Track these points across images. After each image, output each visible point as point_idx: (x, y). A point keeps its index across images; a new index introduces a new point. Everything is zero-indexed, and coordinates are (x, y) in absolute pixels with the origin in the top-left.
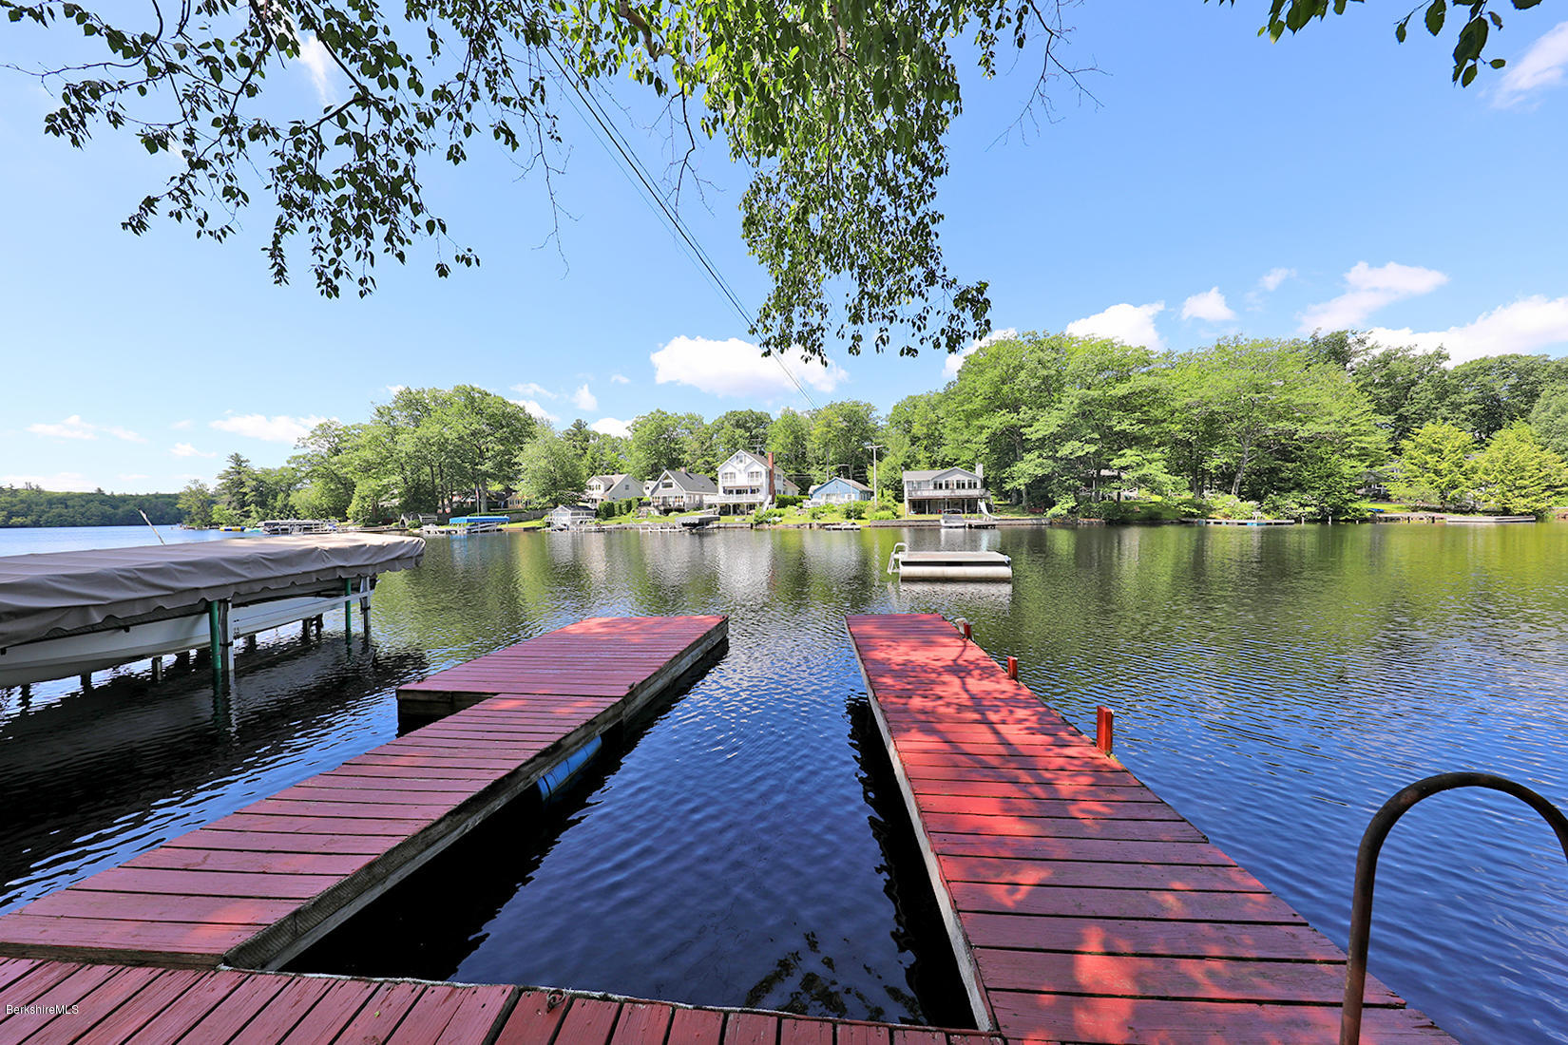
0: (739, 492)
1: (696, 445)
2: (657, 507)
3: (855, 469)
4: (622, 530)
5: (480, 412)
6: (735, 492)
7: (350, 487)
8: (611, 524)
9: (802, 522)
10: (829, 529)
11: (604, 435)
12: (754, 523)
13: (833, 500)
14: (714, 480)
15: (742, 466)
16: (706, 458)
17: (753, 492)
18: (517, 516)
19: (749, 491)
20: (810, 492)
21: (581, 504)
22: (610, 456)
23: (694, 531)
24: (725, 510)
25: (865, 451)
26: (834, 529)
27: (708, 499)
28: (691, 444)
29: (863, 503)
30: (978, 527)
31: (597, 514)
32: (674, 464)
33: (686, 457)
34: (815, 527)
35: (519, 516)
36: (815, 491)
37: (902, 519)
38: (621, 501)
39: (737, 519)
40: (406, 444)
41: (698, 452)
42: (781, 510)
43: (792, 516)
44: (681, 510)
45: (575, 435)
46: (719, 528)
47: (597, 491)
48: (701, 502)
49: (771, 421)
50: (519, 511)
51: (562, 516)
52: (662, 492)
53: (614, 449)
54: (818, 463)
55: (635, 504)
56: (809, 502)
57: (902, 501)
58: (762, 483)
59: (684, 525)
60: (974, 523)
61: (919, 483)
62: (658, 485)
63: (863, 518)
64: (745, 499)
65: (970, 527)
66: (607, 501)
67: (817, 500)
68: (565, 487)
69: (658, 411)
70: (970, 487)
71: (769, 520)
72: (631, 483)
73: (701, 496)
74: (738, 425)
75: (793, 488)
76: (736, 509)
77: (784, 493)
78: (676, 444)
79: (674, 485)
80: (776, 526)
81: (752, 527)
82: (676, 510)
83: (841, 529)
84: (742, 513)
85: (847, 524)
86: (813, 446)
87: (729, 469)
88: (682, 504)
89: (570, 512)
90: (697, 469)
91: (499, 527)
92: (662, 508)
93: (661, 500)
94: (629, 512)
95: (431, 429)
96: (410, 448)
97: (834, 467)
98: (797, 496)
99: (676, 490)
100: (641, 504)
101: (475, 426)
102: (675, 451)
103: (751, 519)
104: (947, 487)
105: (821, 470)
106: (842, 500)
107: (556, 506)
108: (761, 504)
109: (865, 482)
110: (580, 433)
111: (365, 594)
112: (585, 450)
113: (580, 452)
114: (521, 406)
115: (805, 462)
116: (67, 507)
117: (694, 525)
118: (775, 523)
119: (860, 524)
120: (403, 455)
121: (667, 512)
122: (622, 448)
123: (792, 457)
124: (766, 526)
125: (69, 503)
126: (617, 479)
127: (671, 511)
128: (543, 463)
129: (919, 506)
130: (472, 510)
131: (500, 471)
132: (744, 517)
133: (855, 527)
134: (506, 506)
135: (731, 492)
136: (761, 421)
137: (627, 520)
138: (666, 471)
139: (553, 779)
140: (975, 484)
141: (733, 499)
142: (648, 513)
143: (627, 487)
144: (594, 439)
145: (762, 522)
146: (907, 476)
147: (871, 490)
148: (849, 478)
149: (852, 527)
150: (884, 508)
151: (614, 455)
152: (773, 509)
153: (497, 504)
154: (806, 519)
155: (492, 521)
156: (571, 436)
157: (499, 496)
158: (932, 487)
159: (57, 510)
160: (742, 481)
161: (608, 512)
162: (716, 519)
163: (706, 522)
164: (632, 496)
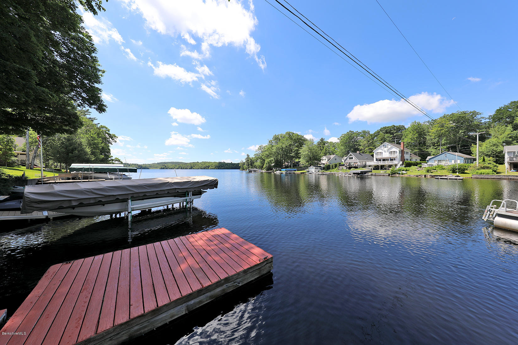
0: (384, 160)
1: (365, 142)
2: (346, 166)
3: (461, 147)
4: (331, 174)
5: (292, 139)
6: (382, 160)
7: (264, 160)
8: (328, 172)
9: (419, 174)
10: (438, 179)
11: (330, 142)
12: (390, 173)
13: (443, 163)
14: (373, 156)
15: (386, 149)
16: (370, 147)
17: (392, 160)
18: (300, 169)
19: (389, 160)
20: (427, 159)
21: (319, 165)
22: (332, 149)
23: (359, 176)
24: (376, 168)
25: (469, 137)
26: (441, 179)
27: (368, 163)
28: (363, 142)
29: (467, 165)
31: (324, 168)
32: (355, 150)
33: (361, 147)
34: (429, 177)
36: (430, 159)
37: (502, 174)
38: (333, 164)
39: (382, 172)
40: (274, 149)
41: (367, 145)
42: (407, 168)
43: (413, 171)
44: (356, 167)
45: (321, 143)
46: (372, 175)
47: (325, 161)
48: (366, 164)
49: (405, 129)
50: (301, 167)
51: (312, 169)
52: (349, 161)
53: (334, 146)
54: (434, 145)
55: (338, 165)
56: (426, 164)
57: (502, 163)
58: (397, 157)
59: (354, 174)
62: (347, 158)
63: (466, 173)
64: (387, 163)
66: (328, 164)
67: (432, 162)
68: (314, 160)
69: (350, 131)
71: (399, 172)
72: (337, 158)
73: (366, 162)
74: (387, 132)
75: (416, 158)
76: (382, 167)
77: (410, 160)
78: (357, 143)
79: (354, 157)
80: (403, 175)
81: (389, 175)
82: (354, 168)
83: (447, 179)
84: (385, 169)
85: (453, 176)
86: (430, 137)
87: (380, 151)
88: (357, 165)
89: (315, 168)
90: (366, 152)
91: (294, 172)
92: (348, 167)
93: (348, 164)
94: (335, 168)
95: (280, 145)
96: (275, 150)
97: (445, 147)
98: (418, 161)
99: (354, 159)
100: (340, 165)
101: (290, 143)
102: (357, 145)
103: (389, 172)
105: (435, 149)
106: (449, 163)
107: (311, 166)
108: (396, 165)
109: (470, 153)
110: (322, 142)
111: (190, 197)
112: (323, 147)
113: (322, 148)
114: (303, 135)
115: (425, 145)
117: (358, 174)
118: (403, 174)
119: (462, 176)
120: (273, 152)
121: (350, 168)
122: (336, 146)
123: (417, 143)
124: (397, 175)
126: (332, 156)
127: (352, 168)
128: (307, 152)
131: (296, 156)
132: (385, 171)
133: (459, 178)
134: (298, 166)
135: (380, 160)
136: (400, 129)
137: (334, 171)
138: (350, 153)
141: (381, 163)
142: (342, 169)
143: (336, 159)
144: (327, 144)
145: (395, 173)
146: (507, 149)
147: (474, 157)
148: (456, 152)
149: (456, 178)
150: (485, 168)
151: (333, 148)
152: (403, 167)
154: (423, 172)
155: (292, 170)
156: (319, 144)
157: (296, 163)
160: (386, 155)
161: (328, 168)
162: (371, 171)
163: (365, 172)
164: (337, 162)
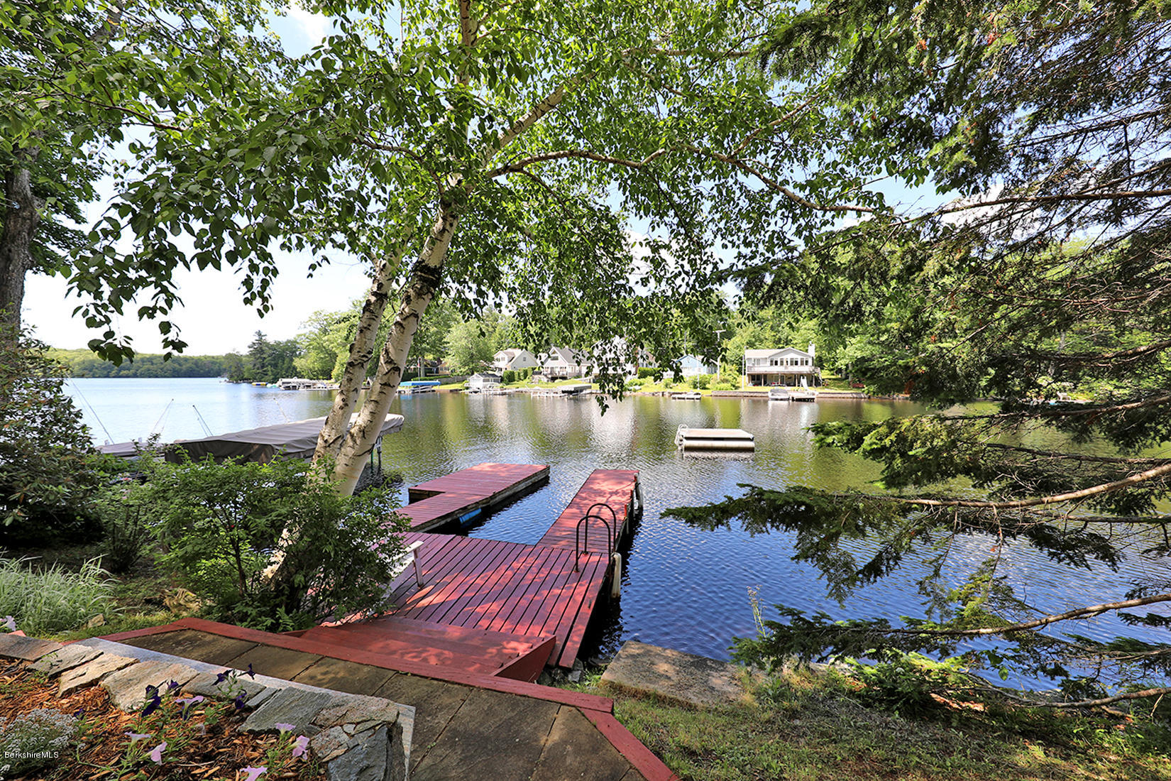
2: (546, 375)
4: (520, 393)
7: (333, 356)
8: (511, 389)
9: (657, 391)
10: (675, 398)
18: (445, 380)
21: (490, 372)
23: (571, 397)
29: (709, 376)
30: (800, 400)
31: (502, 380)
34: (667, 395)
35: (447, 380)
37: (740, 390)
38: (519, 370)
42: (642, 380)
43: (649, 386)
44: (564, 378)
46: (592, 394)
47: (502, 362)
48: (580, 372)
50: (447, 376)
51: (476, 382)
52: (550, 364)
55: (530, 373)
56: (666, 374)
57: (744, 375)
59: (563, 392)
60: (797, 395)
61: (759, 360)
62: (547, 358)
63: (706, 389)
65: (793, 400)
66: (510, 369)
68: (479, 360)
70: (802, 364)
71: (632, 388)
72: (527, 356)
79: (559, 358)
80: (636, 394)
82: (560, 379)
83: (685, 398)
85: (693, 393)
88: (565, 373)
89: (482, 378)
91: (434, 389)
92: (550, 376)
93: (549, 370)
94: (525, 378)
99: (561, 363)
100: (535, 372)
104: (782, 362)
106: (693, 373)
107: (473, 374)
112: (494, 328)
113: (491, 330)
116: (152, 364)
117: (570, 392)
118: (635, 391)
119: (702, 394)
121: (554, 379)
124: (629, 393)
125: (154, 361)
126: (517, 353)
127: (556, 378)
128: (464, 342)
129: (757, 379)
130: (414, 375)
131: (433, 347)
134: (437, 372)
137: (522, 386)
138: (554, 348)
139: (464, 518)
140: (807, 362)
142: (539, 380)
143: (525, 359)
146: (749, 354)
149: (695, 396)
150: (726, 381)
152: (636, 379)
153: (432, 371)
154: (660, 388)
155: (428, 384)
157: (433, 365)
158: (769, 363)
159: (147, 366)
161: (510, 378)
162: (590, 387)
163: (581, 389)
164: (528, 367)
